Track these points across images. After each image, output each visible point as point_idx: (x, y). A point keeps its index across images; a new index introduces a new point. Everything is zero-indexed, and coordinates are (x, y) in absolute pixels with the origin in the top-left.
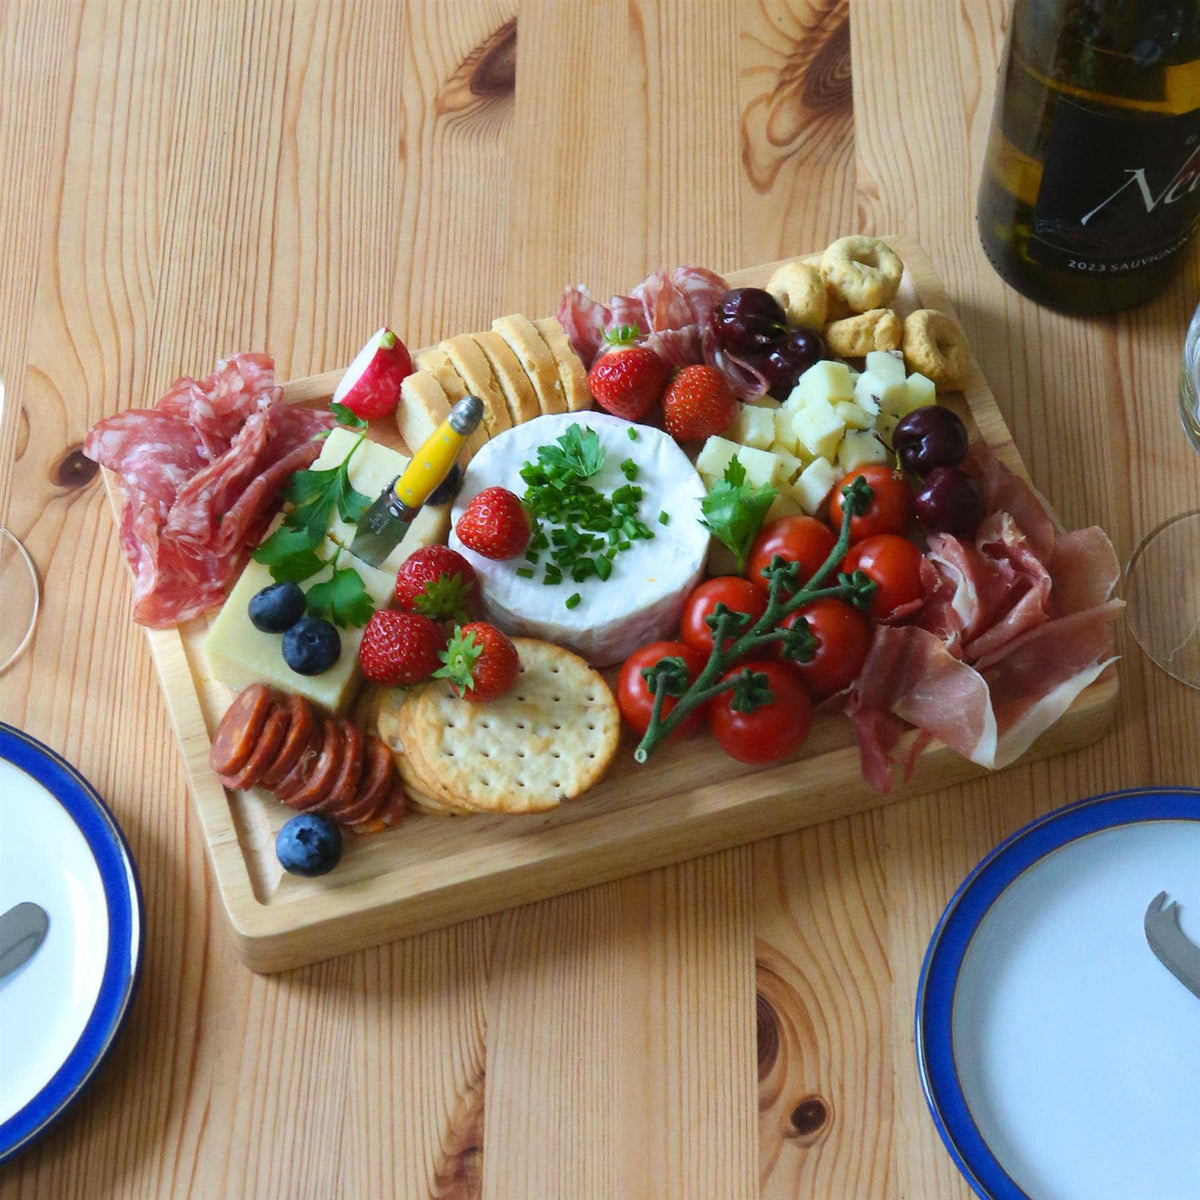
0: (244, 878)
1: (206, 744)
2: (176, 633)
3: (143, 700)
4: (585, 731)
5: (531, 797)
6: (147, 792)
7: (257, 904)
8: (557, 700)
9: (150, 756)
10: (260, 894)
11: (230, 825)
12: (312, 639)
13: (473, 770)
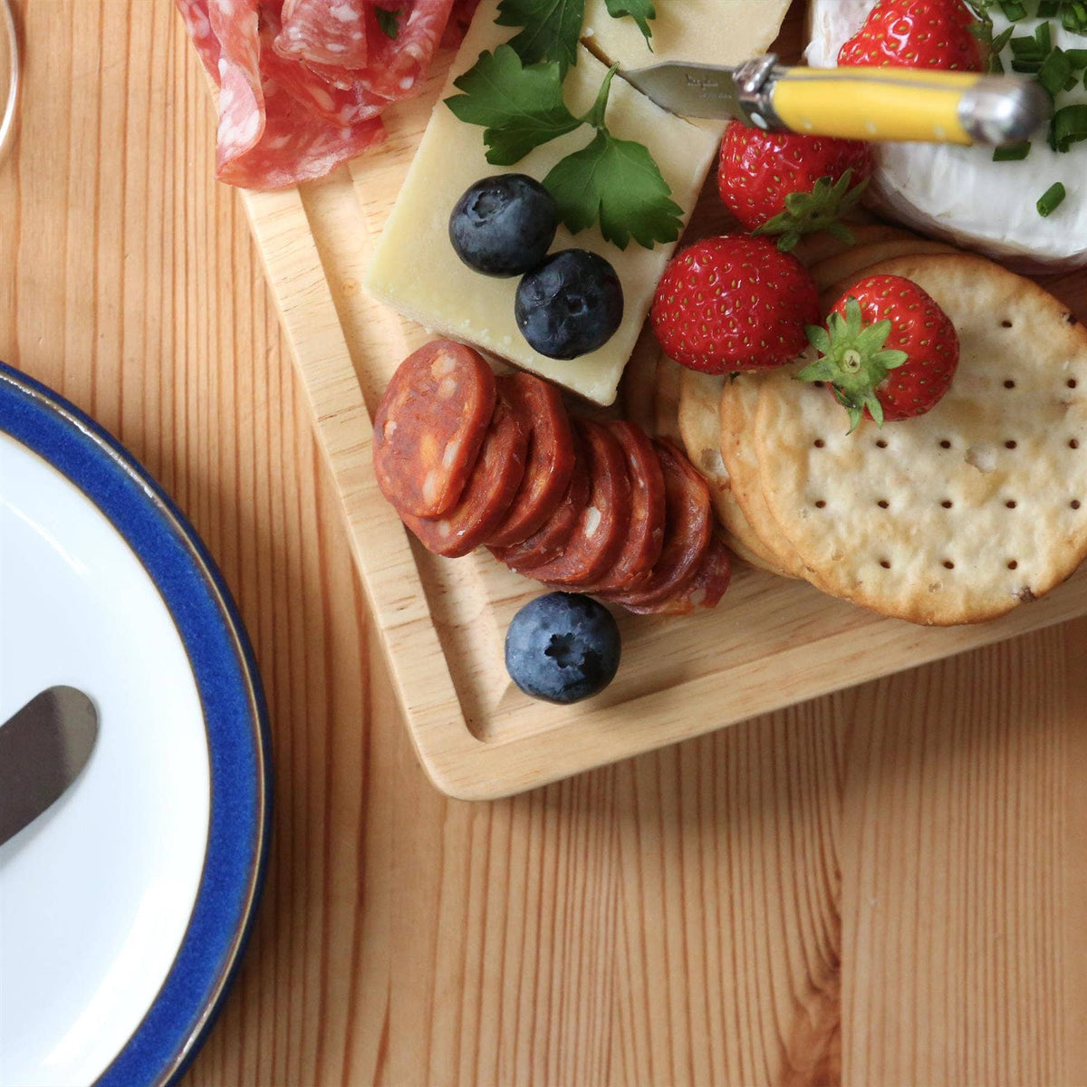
0: (446, 690)
1: (362, 428)
2: (294, 198)
3: (226, 261)
4: (1063, 452)
5: (969, 595)
6: (246, 446)
7: (473, 740)
8: (1009, 384)
9: (245, 379)
10: (475, 720)
11: (417, 588)
12: (575, 306)
13: (865, 541)
